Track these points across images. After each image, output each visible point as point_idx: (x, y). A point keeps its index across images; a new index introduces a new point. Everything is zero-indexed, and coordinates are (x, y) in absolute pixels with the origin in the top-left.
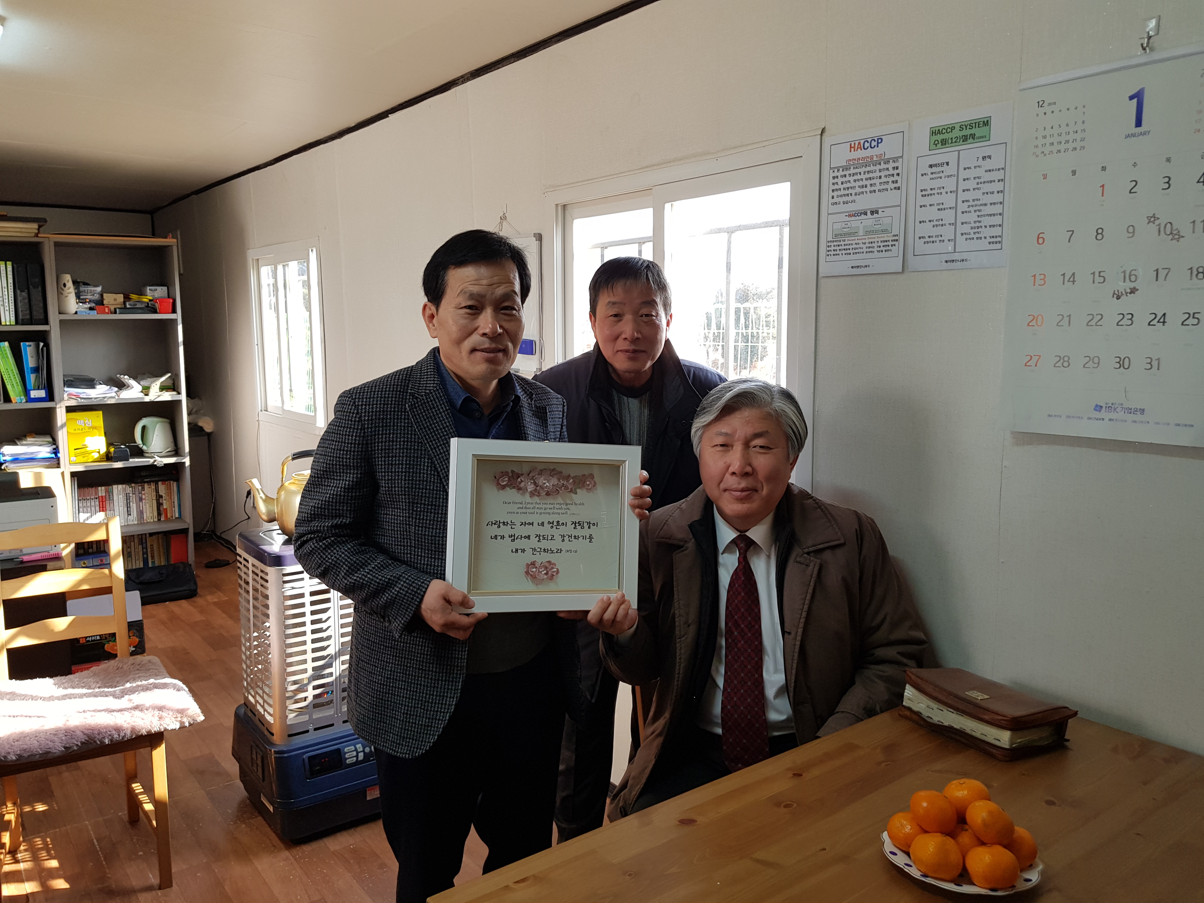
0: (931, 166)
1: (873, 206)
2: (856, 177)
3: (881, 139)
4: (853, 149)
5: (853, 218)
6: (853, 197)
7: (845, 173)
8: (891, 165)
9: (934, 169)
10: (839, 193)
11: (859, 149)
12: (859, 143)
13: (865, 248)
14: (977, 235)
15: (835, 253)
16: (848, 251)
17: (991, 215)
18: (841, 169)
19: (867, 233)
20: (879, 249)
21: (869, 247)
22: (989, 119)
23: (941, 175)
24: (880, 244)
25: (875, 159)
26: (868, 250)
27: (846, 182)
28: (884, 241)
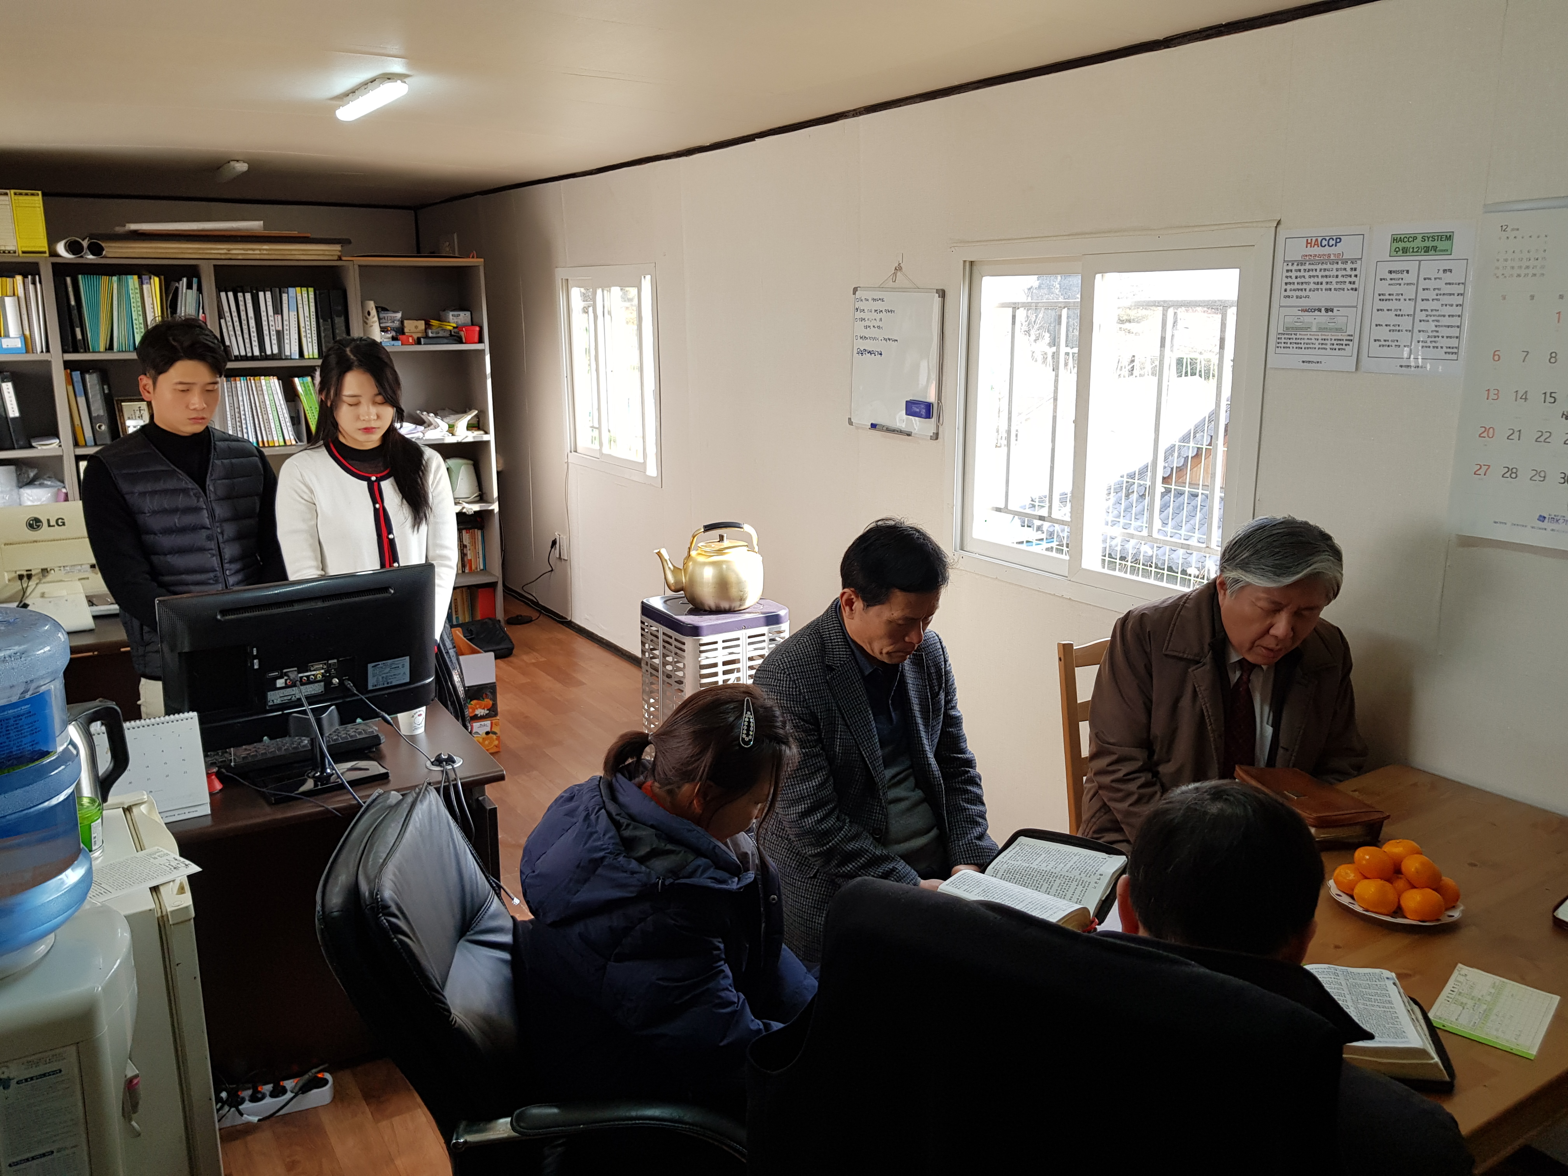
0: (1390, 272)
1: (1329, 304)
2: (1311, 273)
3: (1340, 239)
4: (1309, 245)
5: (1306, 313)
6: (1307, 293)
7: (1299, 267)
8: (1349, 266)
9: (1393, 276)
10: (1292, 287)
11: (1316, 246)
12: (1317, 240)
13: (1317, 344)
14: (1434, 344)
15: (1285, 345)
16: (1299, 346)
17: (1448, 326)
18: (1296, 264)
19: (1321, 329)
20: (1332, 347)
21: (1322, 344)
22: (1451, 234)
23: (1400, 281)
24: (1333, 342)
25: (1332, 257)
26: (1320, 346)
27: (1300, 277)
28: (1338, 340)
